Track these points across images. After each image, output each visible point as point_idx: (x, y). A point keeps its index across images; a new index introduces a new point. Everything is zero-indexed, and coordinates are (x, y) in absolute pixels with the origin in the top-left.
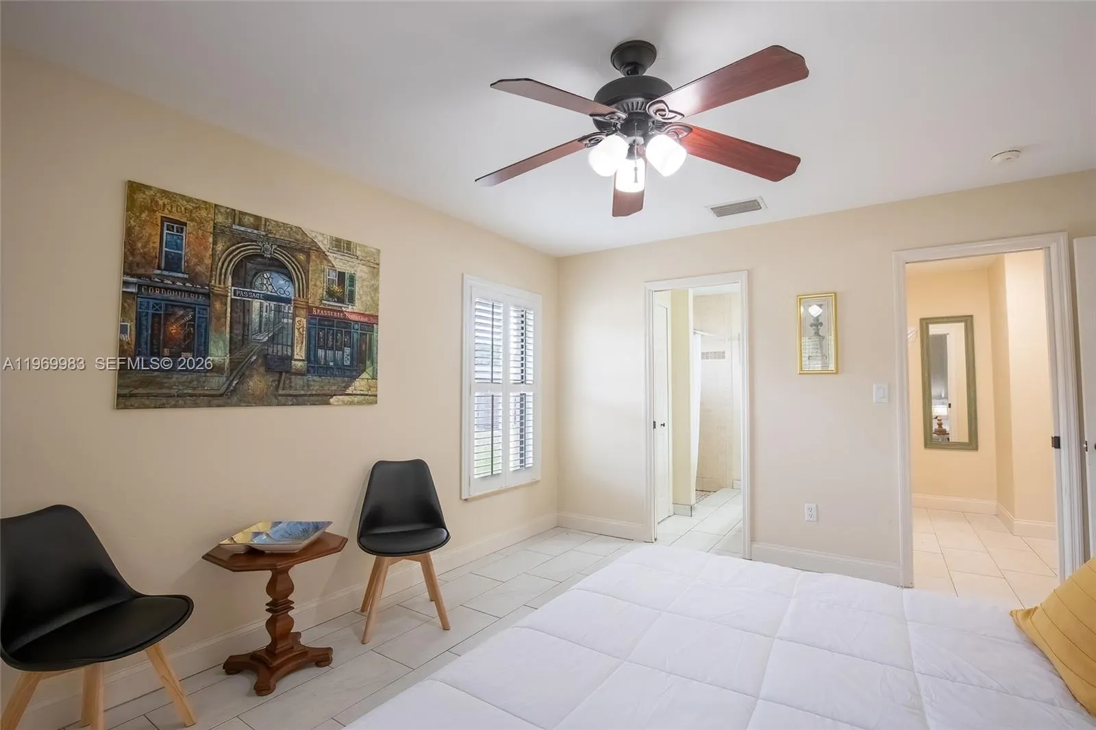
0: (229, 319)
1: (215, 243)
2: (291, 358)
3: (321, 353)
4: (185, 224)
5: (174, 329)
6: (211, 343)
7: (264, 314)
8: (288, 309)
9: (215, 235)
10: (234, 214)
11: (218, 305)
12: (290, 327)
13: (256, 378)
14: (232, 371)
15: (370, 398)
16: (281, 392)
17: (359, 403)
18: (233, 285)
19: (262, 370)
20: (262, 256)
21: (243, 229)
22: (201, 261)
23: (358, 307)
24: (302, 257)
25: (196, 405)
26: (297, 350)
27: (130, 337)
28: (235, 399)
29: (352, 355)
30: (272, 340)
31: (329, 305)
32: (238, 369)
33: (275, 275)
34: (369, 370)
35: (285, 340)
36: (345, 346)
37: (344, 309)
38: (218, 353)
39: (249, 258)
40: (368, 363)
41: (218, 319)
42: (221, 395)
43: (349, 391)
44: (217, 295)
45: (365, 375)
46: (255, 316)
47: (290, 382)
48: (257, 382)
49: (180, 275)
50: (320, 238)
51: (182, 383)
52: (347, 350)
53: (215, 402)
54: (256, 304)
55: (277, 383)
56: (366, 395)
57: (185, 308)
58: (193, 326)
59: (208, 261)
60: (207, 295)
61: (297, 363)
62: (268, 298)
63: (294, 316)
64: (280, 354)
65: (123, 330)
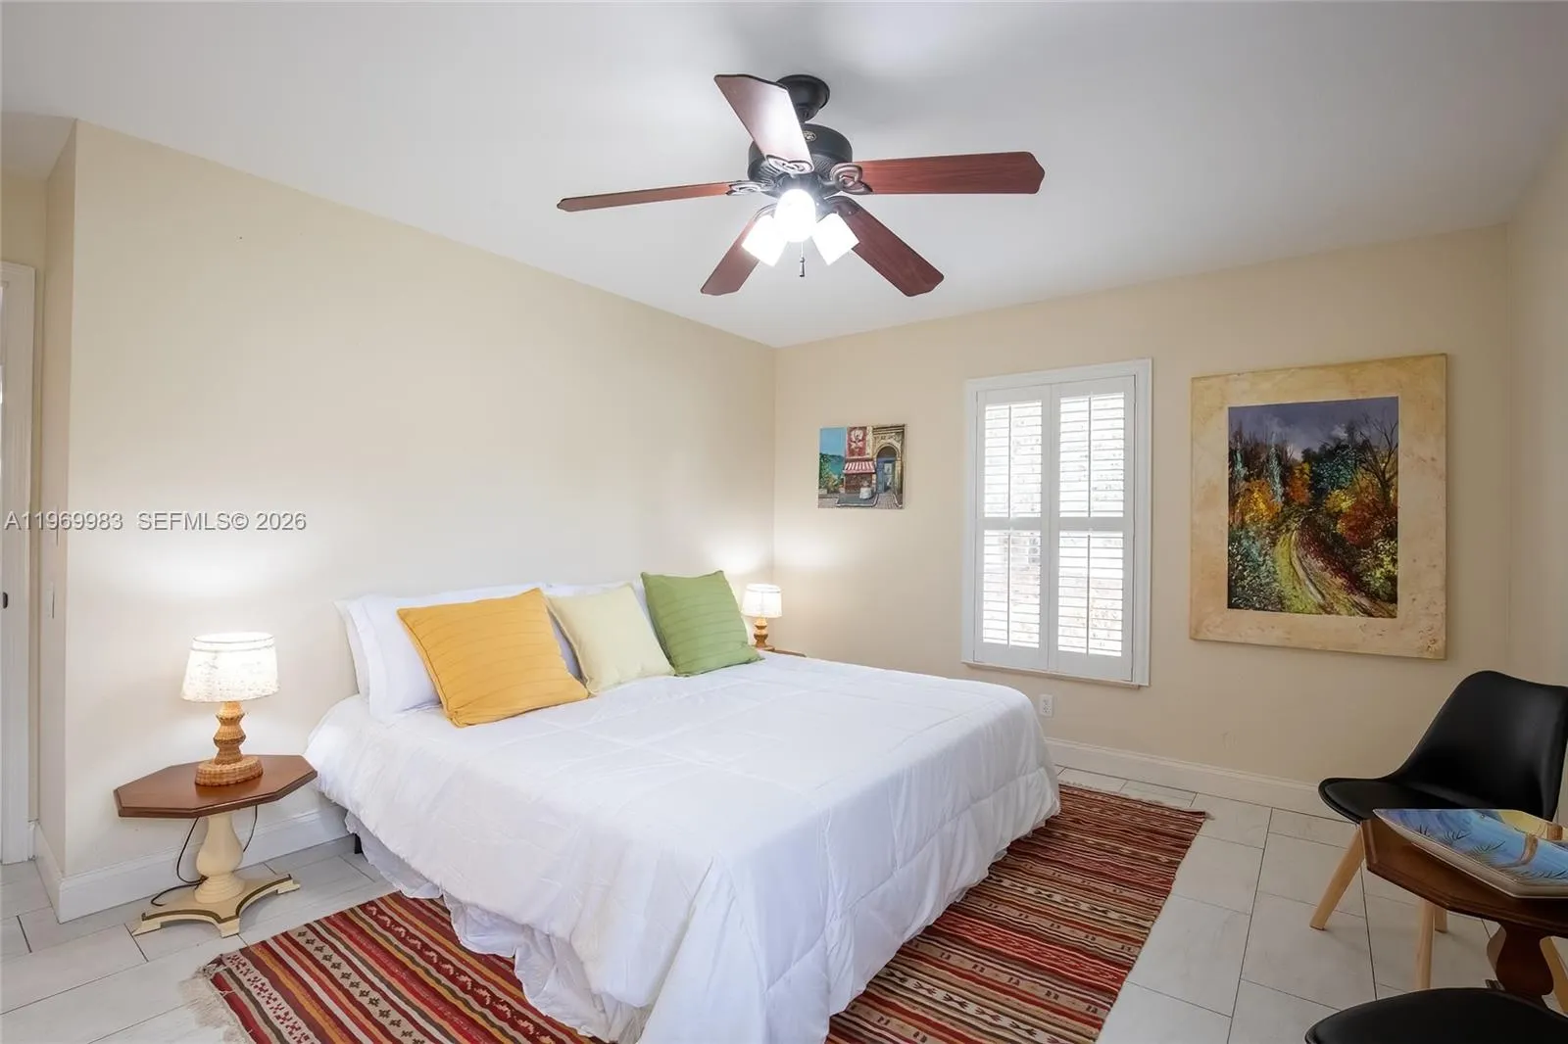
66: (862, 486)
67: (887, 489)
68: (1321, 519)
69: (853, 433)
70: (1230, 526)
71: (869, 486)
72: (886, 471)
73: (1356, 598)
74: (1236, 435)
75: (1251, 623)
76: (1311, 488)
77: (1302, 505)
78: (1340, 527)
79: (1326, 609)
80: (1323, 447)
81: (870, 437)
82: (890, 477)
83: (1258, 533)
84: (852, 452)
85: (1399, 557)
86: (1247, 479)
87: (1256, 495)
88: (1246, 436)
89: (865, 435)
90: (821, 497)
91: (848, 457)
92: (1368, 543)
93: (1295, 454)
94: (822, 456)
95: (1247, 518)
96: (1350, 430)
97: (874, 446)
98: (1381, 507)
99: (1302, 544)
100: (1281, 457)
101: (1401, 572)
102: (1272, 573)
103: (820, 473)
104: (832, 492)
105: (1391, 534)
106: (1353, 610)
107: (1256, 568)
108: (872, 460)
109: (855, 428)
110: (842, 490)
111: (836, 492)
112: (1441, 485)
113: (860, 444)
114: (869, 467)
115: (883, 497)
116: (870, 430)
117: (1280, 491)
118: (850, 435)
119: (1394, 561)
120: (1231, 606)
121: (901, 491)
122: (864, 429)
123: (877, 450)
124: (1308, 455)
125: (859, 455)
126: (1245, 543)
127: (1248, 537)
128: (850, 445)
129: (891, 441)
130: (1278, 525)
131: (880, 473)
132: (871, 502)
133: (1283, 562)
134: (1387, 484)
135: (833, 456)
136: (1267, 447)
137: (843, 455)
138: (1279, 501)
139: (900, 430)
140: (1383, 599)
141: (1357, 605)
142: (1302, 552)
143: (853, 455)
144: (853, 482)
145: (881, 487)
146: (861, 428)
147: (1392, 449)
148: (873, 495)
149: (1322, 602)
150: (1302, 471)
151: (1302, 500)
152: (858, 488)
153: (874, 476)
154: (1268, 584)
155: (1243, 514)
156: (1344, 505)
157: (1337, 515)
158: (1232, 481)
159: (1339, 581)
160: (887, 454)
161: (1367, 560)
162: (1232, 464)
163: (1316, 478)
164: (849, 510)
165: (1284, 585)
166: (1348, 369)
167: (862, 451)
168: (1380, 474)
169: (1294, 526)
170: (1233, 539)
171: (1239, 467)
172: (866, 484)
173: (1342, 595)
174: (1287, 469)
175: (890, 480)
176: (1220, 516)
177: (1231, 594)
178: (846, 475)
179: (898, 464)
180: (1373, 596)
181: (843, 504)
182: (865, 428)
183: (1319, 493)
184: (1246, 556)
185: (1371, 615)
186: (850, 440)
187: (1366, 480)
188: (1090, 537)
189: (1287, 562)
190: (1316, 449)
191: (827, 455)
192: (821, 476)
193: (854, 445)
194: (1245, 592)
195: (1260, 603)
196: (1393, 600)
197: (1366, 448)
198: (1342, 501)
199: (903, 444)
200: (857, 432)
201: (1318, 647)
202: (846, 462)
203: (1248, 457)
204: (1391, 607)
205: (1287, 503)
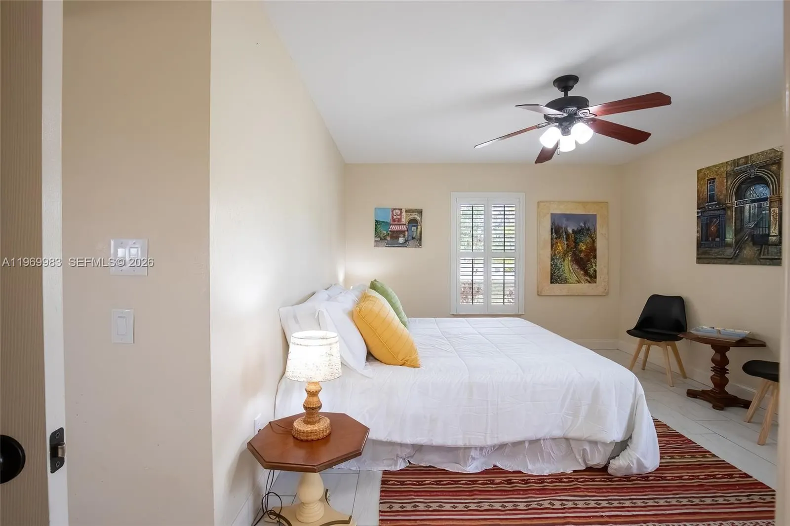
0: (734, 218)
1: (727, 182)
2: (769, 235)
4: (715, 178)
5: (713, 228)
6: (727, 232)
7: (752, 211)
8: (766, 204)
9: (727, 178)
10: (736, 162)
11: (729, 213)
12: (768, 215)
13: (748, 248)
14: (736, 246)
16: (762, 257)
18: (735, 200)
19: (751, 244)
20: (750, 178)
21: (739, 168)
22: (721, 193)
24: (774, 168)
25: (721, 263)
26: (772, 230)
27: (699, 235)
28: (737, 261)
30: (756, 225)
32: (739, 244)
33: (757, 186)
35: (764, 224)
38: (730, 238)
39: (742, 183)
41: (730, 220)
42: (731, 258)
44: (729, 208)
46: (747, 214)
47: (768, 250)
48: (749, 251)
49: (714, 203)
51: (716, 253)
53: (729, 262)
54: (747, 207)
55: (759, 251)
57: (716, 218)
58: (719, 225)
59: (724, 192)
60: (724, 209)
61: (772, 238)
62: (753, 201)
63: (770, 207)
64: (761, 233)
65: (698, 233)
66: (400, 237)
67: (413, 238)
68: (577, 252)
69: (394, 211)
70: (551, 255)
71: (404, 237)
72: (413, 230)
73: (586, 278)
74: (553, 223)
75: (557, 288)
76: (574, 242)
77: (572, 248)
78: (582, 255)
79: (579, 282)
80: (578, 229)
81: (404, 214)
82: (415, 233)
83: (559, 257)
84: (394, 220)
85: (597, 264)
86: (556, 239)
87: (559, 244)
88: (556, 224)
89: (401, 213)
90: (376, 242)
91: (391, 223)
92: (589, 260)
93: (570, 231)
94: (377, 222)
95: (556, 252)
96: (585, 224)
97: (406, 217)
98: (592, 248)
99: (572, 261)
100: (566, 231)
101: (597, 269)
102: (563, 271)
103: (376, 230)
104: (383, 239)
105: (595, 257)
106: (586, 281)
107: (559, 269)
108: (405, 225)
109: (396, 209)
110: (389, 239)
111: (385, 239)
112: (607, 241)
113: (399, 217)
114: (404, 228)
115: (411, 242)
116: (404, 210)
117: (566, 243)
118: (393, 212)
119: (596, 265)
120: (551, 283)
121: (420, 240)
123: (408, 220)
124: (573, 230)
125: (398, 222)
126: (555, 261)
127: (556, 259)
128: (393, 217)
129: (416, 216)
130: (565, 254)
131: (410, 231)
132: (405, 244)
133: (567, 267)
134: (594, 242)
135: (383, 222)
136: (562, 228)
137: (389, 222)
138: (565, 246)
139: (420, 212)
140: (593, 277)
141: (587, 280)
142: (572, 263)
143: (395, 222)
144: (395, 235)
145: (410, 238)
146: (399, 209)
147: (595, 231)
148: (406, 241)
149: (577, 279)
150: (572, 237)
151: (572, 246)
152: (397, 238)
153: (406, 233)
154: (562, 274)
155: (555, 251)
156: (583, 248)
157: (581, 251)
158: (552, 239)
159: (582, 272)
160: (413, 222)
161: (589, 265)
162: (552, 234)
163: (576, 239)
164: (392, 248)
165: (567, 275)
166: (584, 204)
167: (399, 220)
168: (592, 238)
169: (570, 255)
170: (552, 259)
171: (554, 234)
172: (402, 236)
173: (583, 277)
174: (568, 235)
176: (547, 252)
177: (551, 278)
178: (391, 231)
179: (419, 227)
180: (591, 277)
181: (389, 245)
182: (401, 209)
183: (577, 244)
184: (556, 265)
185: (590, 283)
186: (393, 214)
187: (588, 240)
188: (504, 260)
189: (568, 267)
190: (576, 229)
191: (379, 221)
192: (376, 231)
193: (395, 217)
194: (556, 277)
195: (560, 281)
196: (596, 278)
197: (588, 229)
198: (583, 247)
199: (421, 218)
200: (397, 211)
201: (577, 294)
202: (391, 225)
203: (557, 231)
204: (595, 280)
205: (567, 247)
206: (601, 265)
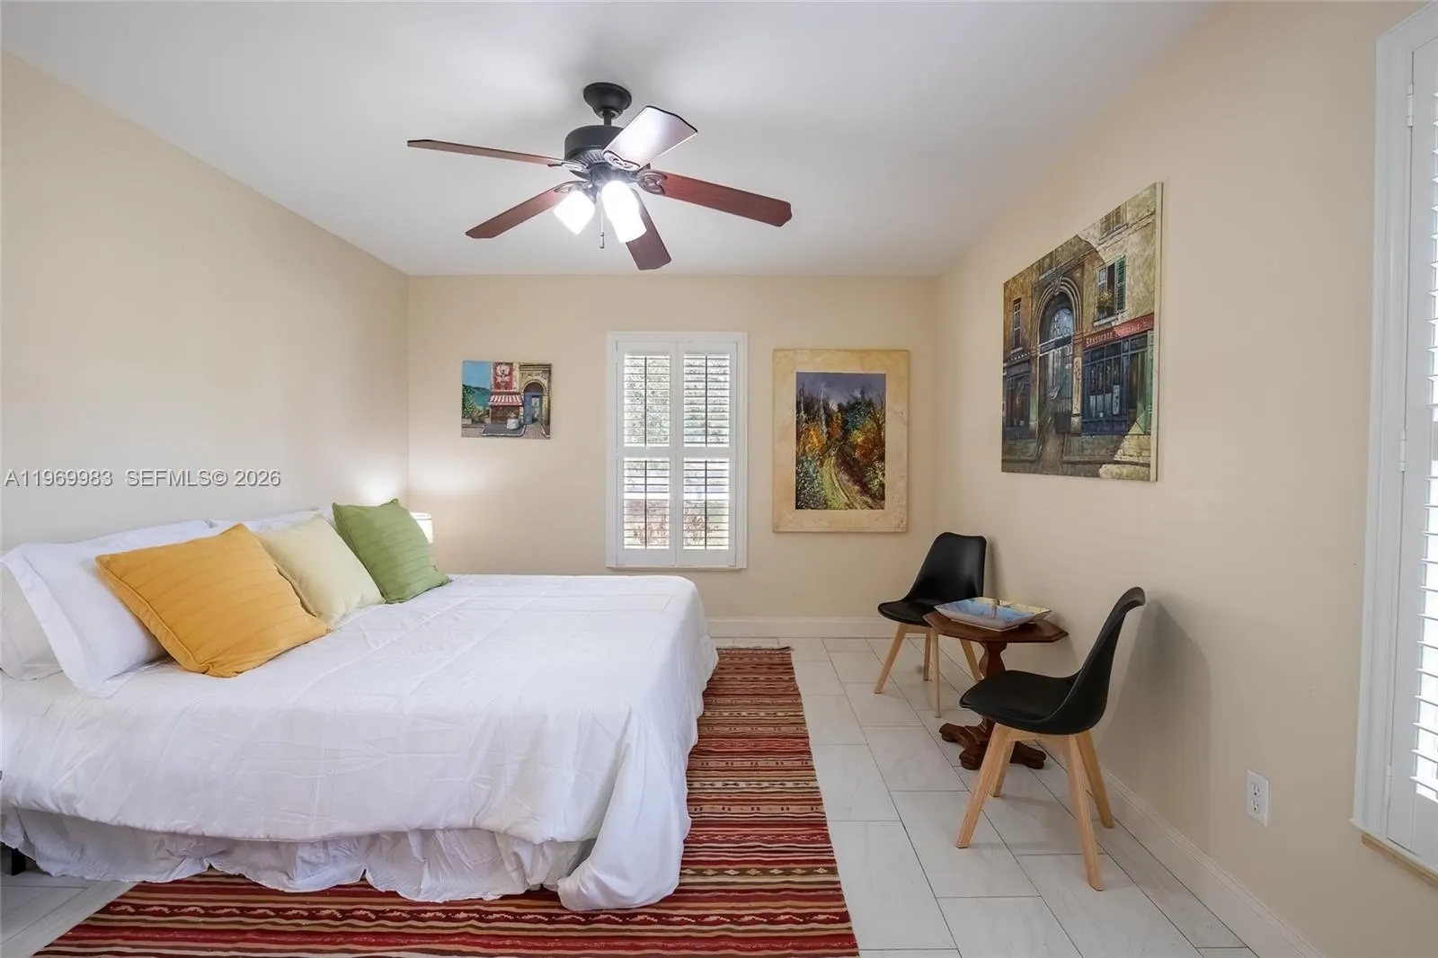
0: (1038, 380)
1: (1032, 305)
2: (1072, 413)
3: (1092, 399)
4: (1021, 299)
5: (1018, 401)
6: (1031, 408)
7: (1056, 365)
8: (1070, 350)
9: (1032, 297)
10: (1040, 266)
11: (1033, 368)
12: (1071, 373)
13: (1051, 442)
14: (1039, 435)
15: (1143, 470)
16: (1064, 458)
17: (1129, 477)
18: (1040, 343)
19: (1054, 431)
20: (1054, 297)
21: (1044, 276)
22: (1027, 329)
23: (1129, 312)
24: (1078, 274)
25: (1024, 471)
26: (1075, 402)
27: (1004, 414)
28: (1040, 467)
29: (1121, 392)
30: (1059, 394)
31: (1100, 326)
32: (1042, 433)
33: (1061, 313)
34: (1141, 418)
35: (1067, 391)
36: (1114, 384)
37: (1113, 324)
38: (1034, 419)
39: (1047, 307)
40: (1140, 405)
41: (1034, 382)
42: (1034, 461)
43: (1117, 458)
44: (1033, 358)
45: (1135, 429)
46: (1050, 371)
47: (1070, 445)
48: (1052, 446)
49: (1020, 349)
50: (1092, 231)
51: (1020, 451)
52: (1117, 389)
53: (1032, 468)
54: (1051, 356)
55: (1062, 446)
56: (1137, 464)
57: (1021, 379)
58: (1023, 395)
59: (1029, 327)
60: (1028, 361)
61: (1075, 419)
62: (1058, 344)
63: (1074, 357)
64: (1064, 410)
66: (509, 417)
67: (534, 420)
68: (847, 449)
69: (498, 368)
70: (797, 453)
71: (516, 418)
72: (533, 404)
73: (865, 498)
74: (800, 392)
75: (810, 518)
76: (842, 428)
77: (837, 440)
78: (857, 454)
79: (850, 506)
80: (848, 403)
81: (516, 373)
82: (537, 410)
83: (813, 457)
84: (498, 385)
85: (886, 472)
86: (806, 422)
87: (812, 433)
88: (807, 394)
89: (511, 370)
90: (464, 426)
91: (493, 390)
92: (870, 464)
93: (834, 407)
94: (465, 387)
95: (807, 448)
96: (862, 393)
97: (521, 379)
98: (877, 441)
99: (837, 465)
100: (826, 408)
101: (887, 481)
102: (820, 485)
103: (464, 404)
104: (477, 422)
105: (882, 458)
106: (864, 506)
107: (812, 481)
108: (519, 394)
109: (502, 363)
110: (488, 421)
111: (483, 422)
112: (906, 428)
113: (507, 379)
114: (517, 400)
115: (531, 428)
116: (516, 366)
117: (825, 430)
118: (495, 369)
119: (884, 475)
120: (797, 508)
121: (548, 422)
122: (510, 364)
123: (523, 386)
124: (840, 406)
125: (506, 388)
126: (805, 464)
127: (807, 461)
128: (496, 379)
129: (539, 378)
130: (824, 452)
131: (527, 407)
132: (518, 432)
133: (827, 477)
134: (880, 428)
135: (478, 388)
136: (818, 401)
137: (488, 388)
138: (825, 436)
139: (547, 369)
140: (877, 498)
141: (866, 503)
142: (838, 470)
143: (499, 388)
144: (500, 414)
145: (528, 419)
146: (507, 364)
147: (883, 408)
148: (521, 426)
149: (848, 502)
150: (837, 418)
151: (837, 436)
152: (505, 419)
153: (522, 409)
154: (818, 492)
155: (804, 445)
156: (859, 440)
157: (855, 447)
158: (798, 422)
159: (857, 488)
160: (534, 389)
161: (870, 474)
162: (798, 412)
163: (845, 422)
164: (495, 439)
165: (827, 492)
166: (864, 353)
167: (508, 385)
168: (876, 421)
169: (833, 453)
170: (799, 462)
171: (802, 413)
172: (513, 415)
173: (858, 497)
174: (829, 415)
175: (538, 412)
176: (790, 448)
177: (798, 499)
178: (491, 406)
179: (545, 399)
180: (873, 497)
181: (490, 433)
182: (512, 364)
183: (846, 432)
184: (806, 473)
185: (872, 508)
186: (496, 374)
187: (869, 424)
188: (706, 462)
189: (829, 476)
190: (845, 404)
191: (470, 387)
192: (464, 407)
193: (499, 380)
194: (805, 498)
195: (814, 504)
196: (883, 498)
197: (869, 404)
198: (858, 437)
199: (549, 381)
200: (504, 367)
201: (846, 530)
202: (492, 394)
203: (807, 407)
204: (882, 503)
205: (829, 438)
206: (892, 473)
